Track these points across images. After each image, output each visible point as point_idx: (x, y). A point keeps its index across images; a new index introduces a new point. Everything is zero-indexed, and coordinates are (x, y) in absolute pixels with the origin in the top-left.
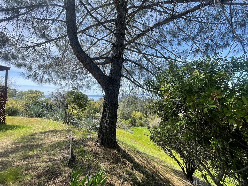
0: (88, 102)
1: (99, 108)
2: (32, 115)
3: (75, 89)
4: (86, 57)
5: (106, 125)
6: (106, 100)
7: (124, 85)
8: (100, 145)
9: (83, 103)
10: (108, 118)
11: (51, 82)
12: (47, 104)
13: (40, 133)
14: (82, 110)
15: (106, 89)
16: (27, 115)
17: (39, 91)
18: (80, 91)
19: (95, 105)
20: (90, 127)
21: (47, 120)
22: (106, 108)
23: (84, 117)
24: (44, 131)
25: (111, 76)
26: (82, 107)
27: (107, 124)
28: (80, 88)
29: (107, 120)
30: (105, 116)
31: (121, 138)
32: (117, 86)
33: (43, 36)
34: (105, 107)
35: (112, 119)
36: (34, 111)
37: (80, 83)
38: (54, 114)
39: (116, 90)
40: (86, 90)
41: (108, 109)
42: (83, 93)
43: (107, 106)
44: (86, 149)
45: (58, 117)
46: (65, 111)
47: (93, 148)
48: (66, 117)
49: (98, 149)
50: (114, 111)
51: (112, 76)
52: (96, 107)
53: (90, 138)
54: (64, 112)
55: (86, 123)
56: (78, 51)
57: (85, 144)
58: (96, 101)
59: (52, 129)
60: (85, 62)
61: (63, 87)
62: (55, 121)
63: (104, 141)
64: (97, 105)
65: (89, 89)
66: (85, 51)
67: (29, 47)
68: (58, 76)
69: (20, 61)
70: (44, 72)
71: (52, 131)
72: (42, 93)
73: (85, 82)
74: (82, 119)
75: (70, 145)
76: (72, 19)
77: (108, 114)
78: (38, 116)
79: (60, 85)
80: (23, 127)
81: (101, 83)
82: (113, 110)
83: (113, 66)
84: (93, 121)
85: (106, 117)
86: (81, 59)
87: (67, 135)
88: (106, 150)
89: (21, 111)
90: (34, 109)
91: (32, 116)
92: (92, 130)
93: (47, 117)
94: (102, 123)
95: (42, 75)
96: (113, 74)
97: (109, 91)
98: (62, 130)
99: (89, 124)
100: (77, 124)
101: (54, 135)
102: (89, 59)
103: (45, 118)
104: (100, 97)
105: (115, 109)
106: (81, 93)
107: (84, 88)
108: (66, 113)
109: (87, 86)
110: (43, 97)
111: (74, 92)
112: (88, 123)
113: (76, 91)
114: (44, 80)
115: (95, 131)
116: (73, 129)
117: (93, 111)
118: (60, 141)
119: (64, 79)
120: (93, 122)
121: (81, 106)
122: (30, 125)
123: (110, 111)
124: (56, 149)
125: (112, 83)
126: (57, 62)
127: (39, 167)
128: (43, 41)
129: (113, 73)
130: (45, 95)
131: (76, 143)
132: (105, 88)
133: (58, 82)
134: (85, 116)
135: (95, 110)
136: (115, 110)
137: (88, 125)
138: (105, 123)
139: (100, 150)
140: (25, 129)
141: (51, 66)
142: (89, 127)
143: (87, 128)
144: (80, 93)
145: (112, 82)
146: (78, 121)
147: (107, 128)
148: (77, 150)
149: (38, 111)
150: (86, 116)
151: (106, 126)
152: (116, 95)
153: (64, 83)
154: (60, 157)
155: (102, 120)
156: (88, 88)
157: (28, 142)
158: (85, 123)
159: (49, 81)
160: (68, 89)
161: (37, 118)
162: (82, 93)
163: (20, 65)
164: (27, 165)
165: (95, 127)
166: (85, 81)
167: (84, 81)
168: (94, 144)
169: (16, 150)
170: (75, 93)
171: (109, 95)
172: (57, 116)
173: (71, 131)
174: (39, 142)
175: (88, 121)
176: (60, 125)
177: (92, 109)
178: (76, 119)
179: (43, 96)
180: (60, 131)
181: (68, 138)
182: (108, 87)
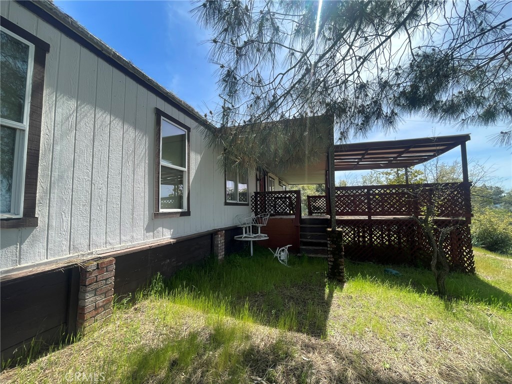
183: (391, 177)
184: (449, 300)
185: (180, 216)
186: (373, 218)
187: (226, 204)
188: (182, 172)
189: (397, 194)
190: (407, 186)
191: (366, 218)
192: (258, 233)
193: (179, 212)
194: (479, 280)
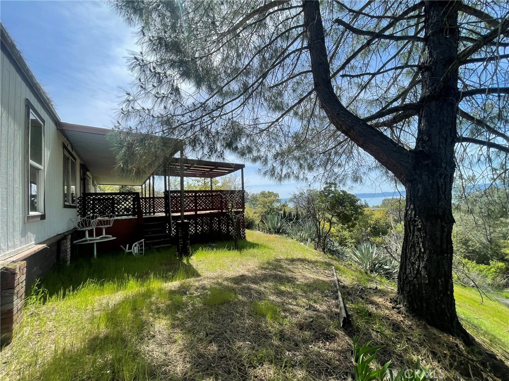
0: (359, 210)
1: (384, 224)
2: (270, 229)
3: (331, 184)
4: (354, 121)
5: (419, 266)
6: (412, 206)
7: (466, 163)
8: (407, 311)
9: (349, 213)
10: (423, 250)
11: (292, 177)
12: (285, 213)
13: (287, 259)
14: (348, 227)
15: (411, 181)
16: (264, 229)
17: (273, 192)
18: (341, 188)
19: (373, 216)
20: (366, 265)
21: (290, 240)
22: (414, 226)
23: (350, 240)
24: (290, 257)
25: (421, 149)
26: (349, 222)
27: (422, 266)
28: (340, 182)
29: (420, 254)
30: (413, 246)
31: (467, 313)
32: (443, 170)
33: (278, 107)
34: (409, 224)
35: (435, 256)
36: (272, 223)
37: (339, 173)
38: (299, 231)
39: (442, 180)
40: (354, 185)
41: (419, 230)
42: (348, 192)
43: (415, 221)
44: (372, 309)
45: (305, 237)
46: (317, 227)
47: (387, 311)
48: (319, 237)
49: (402, 319)
50: (442, 236)
51: (423, 148)
52: (377, 221)
53: (376, 288)
54: (314, 229)
55: (358, 253)
56: (338, 114)
57: (367, 299)
58: (373, 207)
59: (300, 256)
60: (352, 131)
61: (309, 183)
62: (302, 244)
63: (415, 305)
64: (377, 215)
65: (359, 182)
66: (348, 107)
67: (263, 130)
68: (301, 166)
69: (255, 154)
70: (282, 163)
71: (302, 260)
72: (276, 195)
73: (349, 170)
74: (346, 246)
75: (337, 292)
76: (321, 60)
77: (423, 242)
78: (278, 231)
79: (305, 181)
80: (265, 247)
81: (395, 168)
82: (438, 234)
83: (427, 121)
84: (372, 253)
85: (418, 249)
86: (344, 128)
87: (326, 272)
88: (425, 328)
89: (257, 222)
90: (271, 221)
91: (270, 232)
92: (372, 271)
93: (289, 235)
94: (406, 260)
95: (279, 169)
96: (428, 140)
97: (420, 185)
98: (316, 262)
99: (364, 258)
100: (339, 254)
101: (306, 268)
102: (360, 123)
103: (286, 237)
104: (384, 198)
105: (443, 231)
106: (343, 191)
107: (349, 182)
108: (318, 229)
109: (354, 177)
110: (278, 201)
111: (330, 192)
112: (363, 254)
113: (333, 189)
114: (283, 176)
115: (380, 274)
116: (334, 262)
117: (369, 229)
118: (318, 280)
119: (310, 168)
120: (374, 256)
121: (345, 219)
122: (271, 245)
123: (426, 233)
124: (315, 293)
125: (427, 165)
126: (300, 142)
127: (297, 313)
128: (278, 114)
129: (426, 138)
130: (280, 198)
131: (348, 292)
132: (406, 180)
133: (301, 176)
134: (352, 238)
135: (373, 228)
136: (445, 234)
137: (362, 260)
138: (414, 263)
139: (408, 322)
140: (266, 250)
141: (290, 150)
142: (364, 265)
143: (360, 264)
144: (341, 193)
145: (426, 162)
146: (339, 248)
147: (421, 274)
148: (353, 306)
149: (277, 225)
150: (355, 238)
151: (418, 270)
152: (444, 193)
153: (310, 176)
154: (325, 307)
155: (406, 254)
156: (356, 181)
157: (275, 270)
158: (355, 254)
159: (289, 177)
160: (319, 187)
161: (276, 235)
162: (346, 192)
163: (255, 160)
164: (282, 304)
165: (380, 267)
166: (349, 168)
167: (347, 167)
168: (390, 305)
169: (265, 278)
170: (332, 192)
171: (419, 195)
172: (305, 235)
173: (332, 265)
174: (289, 274)
175: (362, 251)
176: (310, 252)
177: (366, 225)
178: (336, 244)
179: (278, 199)
180: (314, 263)
181: (330, 279)
182: (416, 177)
183: (200, 184)
184: (241, 250)
185: (41, 219)
186: (198, 212)
187: (65, 206)
188: (38, 169)
189: (206, 196)
190: (212, 191)
191: (193, 213)
192: (102, 235)
193: (37, 216)
194: (247, 241)
